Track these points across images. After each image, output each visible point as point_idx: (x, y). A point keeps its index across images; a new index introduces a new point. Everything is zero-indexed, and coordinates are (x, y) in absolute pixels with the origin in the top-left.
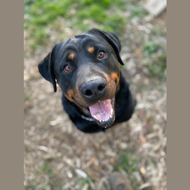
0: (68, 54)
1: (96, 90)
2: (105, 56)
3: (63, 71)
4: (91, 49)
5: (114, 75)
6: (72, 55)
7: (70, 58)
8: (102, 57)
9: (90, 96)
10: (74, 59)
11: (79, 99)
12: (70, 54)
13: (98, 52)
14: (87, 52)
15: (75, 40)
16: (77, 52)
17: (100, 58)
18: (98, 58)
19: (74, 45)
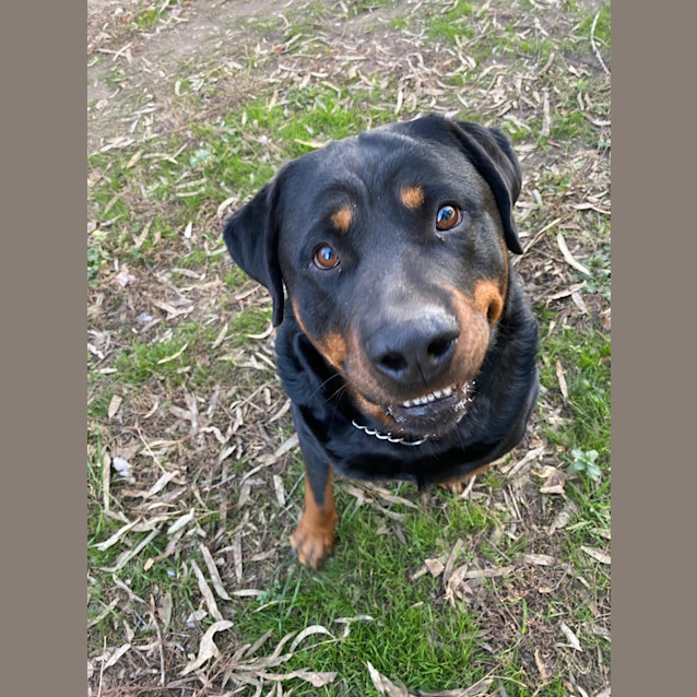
0: (334, 210)
1: (420, 355)
2: (459, 220)
3: (311, 264)
4: (410, 197)
5: (488, 290)
6: (345, 217)
7: (337, 225)
8: (450, 224)
9: (400, 373)
10: (349, 230)
11: (359, 377)
12: (339, 209)
13: (437, 209)
14: (396, 205)
16: (362, 204)
17: (439, 229)
18: (435, 230)
19: (354, 176)
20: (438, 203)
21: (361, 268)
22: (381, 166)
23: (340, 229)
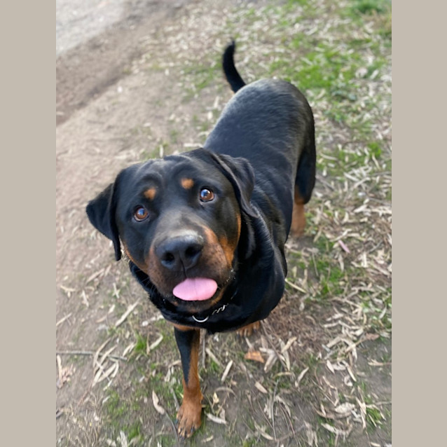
0: (146, 189)
2: (212, 198)
3: (133, 219)
4: (186, 183)
6: (152, 192)
7: (147, 197)
8: (208, 199)
10: (154, 199)
12: (149, 189)
13: (200, 190)
14: (179, 186)
15: (163, 163)
16: (161, 186)
17: (202, 200)
18: (199, 200)
19: (158, 173)
20: (200, 187)
21: (160, 218)
22: (172, 168)
23: (149, 199)
